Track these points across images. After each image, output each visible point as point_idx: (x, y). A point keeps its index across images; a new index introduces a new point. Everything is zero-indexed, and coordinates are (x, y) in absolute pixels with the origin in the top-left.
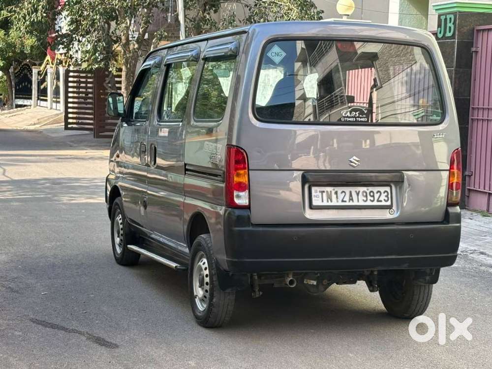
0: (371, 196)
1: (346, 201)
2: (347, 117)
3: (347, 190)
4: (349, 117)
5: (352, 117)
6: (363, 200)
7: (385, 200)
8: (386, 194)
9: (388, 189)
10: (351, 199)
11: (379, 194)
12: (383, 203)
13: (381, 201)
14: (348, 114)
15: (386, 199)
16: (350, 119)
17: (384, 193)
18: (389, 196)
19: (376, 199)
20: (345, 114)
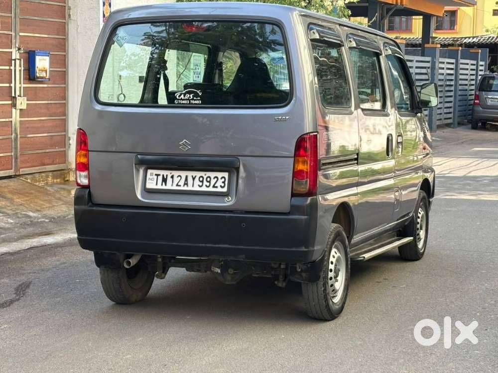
0: (207, 181)
1: (180, 186)
2: (181, 99)
3: (184, 174)
4: (183, 100)
5: (187, 100)
6: (199, 185)
7: (221, 186)
8: (223, 180)
9: (226, 175)
10: (186, 184)
11: (216, 179)
12: (219, 190)
13: (217, 187)
14: (182, 96)
15: (223, 185)
16: (184, 102)
17: (222, 178)
18: (226, 183)
19: (212, 185)
20: (179, 96)
